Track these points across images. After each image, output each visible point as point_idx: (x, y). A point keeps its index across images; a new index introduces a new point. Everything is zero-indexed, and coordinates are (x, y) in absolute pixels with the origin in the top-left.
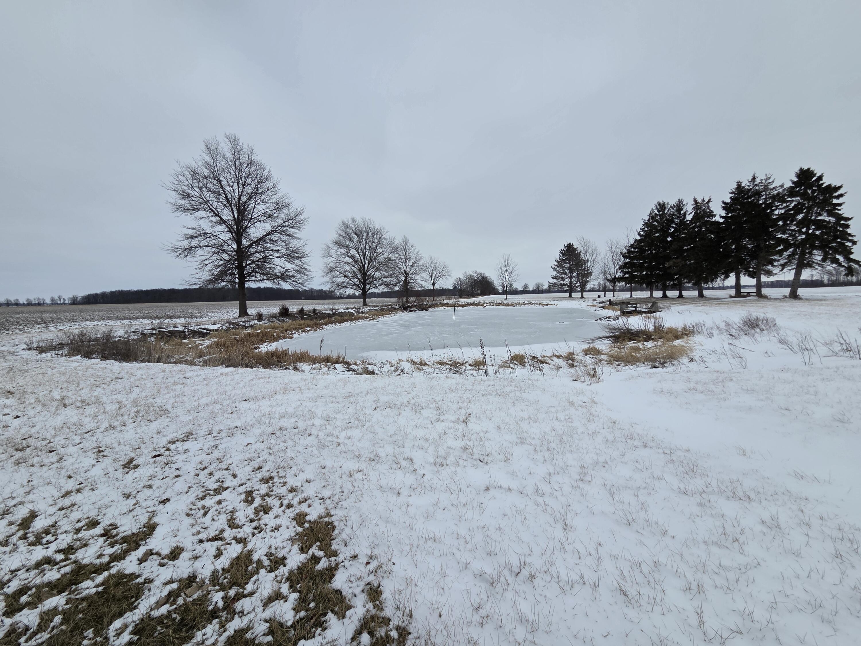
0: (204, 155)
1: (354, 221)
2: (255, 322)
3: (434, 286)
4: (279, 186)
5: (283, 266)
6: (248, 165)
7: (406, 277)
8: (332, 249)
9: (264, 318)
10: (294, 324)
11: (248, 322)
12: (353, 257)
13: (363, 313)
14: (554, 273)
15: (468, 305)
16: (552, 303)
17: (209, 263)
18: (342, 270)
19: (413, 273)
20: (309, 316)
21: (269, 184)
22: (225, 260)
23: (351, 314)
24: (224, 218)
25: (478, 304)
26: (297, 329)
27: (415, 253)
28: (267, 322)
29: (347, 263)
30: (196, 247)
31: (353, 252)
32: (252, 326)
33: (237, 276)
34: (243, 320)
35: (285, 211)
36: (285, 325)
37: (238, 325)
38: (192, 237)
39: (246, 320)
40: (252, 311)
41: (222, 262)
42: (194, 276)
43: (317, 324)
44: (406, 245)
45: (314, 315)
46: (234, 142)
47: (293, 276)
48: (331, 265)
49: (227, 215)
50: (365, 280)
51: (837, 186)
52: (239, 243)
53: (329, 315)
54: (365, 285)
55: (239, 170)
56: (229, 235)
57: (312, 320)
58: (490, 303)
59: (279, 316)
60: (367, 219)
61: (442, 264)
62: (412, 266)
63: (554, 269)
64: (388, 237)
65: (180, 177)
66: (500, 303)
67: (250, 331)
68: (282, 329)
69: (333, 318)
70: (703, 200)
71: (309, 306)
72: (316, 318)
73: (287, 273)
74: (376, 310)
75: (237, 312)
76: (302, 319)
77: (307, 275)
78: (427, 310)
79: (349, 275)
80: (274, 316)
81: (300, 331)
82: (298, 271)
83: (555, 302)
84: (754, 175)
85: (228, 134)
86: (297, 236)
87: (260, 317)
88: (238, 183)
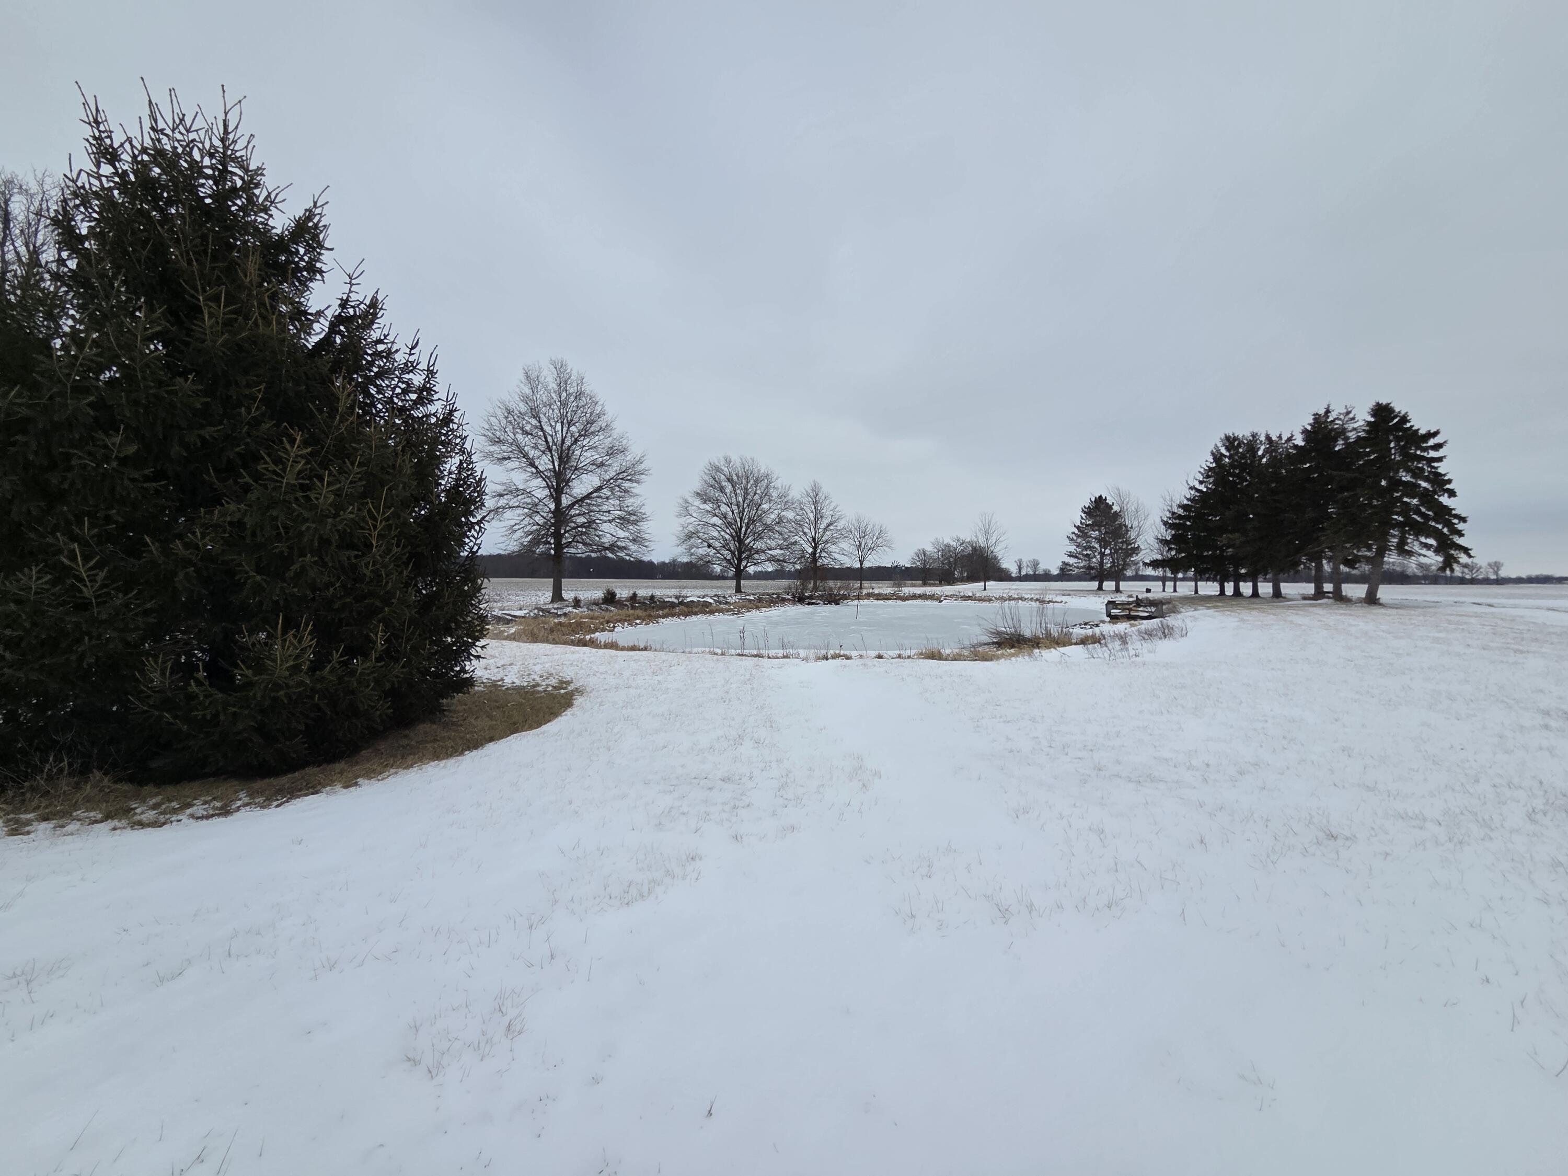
0: (522, 385)
1: (728, 461)
2: (570, 609)
3: (861, 564)
4: (614, 425)
5: (614, 534)
6: (576, 397)
7: (815, 548)
8: (692, 505)
9: (582, 605)
10: (619, 615)
11: (561, 608)
12: (724, 516)
13: (727, 603)
14: (1072, 548)
15: (914, 597)
16: (1059, 599)
17: (519, 529)
18: (706, 536)
19: (827, 542)
20: (644, 604)
21: (602, 423)
22: (538, 524)
23: (706, 604)
24: (541, 468)
25: (932, 597)
26: (622, 621)
27: (832, 508)
28: (586, 610)
29: (714, 525)
30: (504, 508)
31: (724, 508)
32: (565, 615)
33: (553, 546)
34: (556, 606)
35: (620, 457)
36: (607, 615)
37: (549, 612)
38: (501, 495)
39: (559, 606)
40: (568, 595)
41: (535, 528)
42: (499, 546)
43: (652, 616)
44: (817, 495)
45: (651, 603)
46: (560, 368)
47: (625, 548)
48: (691, 528)
49: (544, 463)
50: (740, 553)
51: (1432, 432)
52: (558, 501)
53: (673, 605)
54: (740, 560)
55: (564, 404)
56: (547, 492)
57: (646, 610)
58: (952, 596)
59: (602, 604)
60: (749, 458)
61: (877, 528)
62: (826, 529)
63: (1071, 539)
64: (780, 486)
65: (492, 419)
66: (969, 596)
67: (563, 620)
68: (602, 620)
69: (677, 610)
70: (1280, 437)
71: (645, 589)
72: (653, 608)
73: (619, 544)
74: (750, 600)
75: (549, 595)
76: (633, 608)
77: (646, 546)
78: (837, 604)
79: (717, 544)
80: (596, 603)
81: (626, 624)
82: (634, 541)
83: (1064, 598)
84: (1329, 406)
85: (553, 359)
86: (634, 491)
87: (577, 603)
88: (562, 423)
